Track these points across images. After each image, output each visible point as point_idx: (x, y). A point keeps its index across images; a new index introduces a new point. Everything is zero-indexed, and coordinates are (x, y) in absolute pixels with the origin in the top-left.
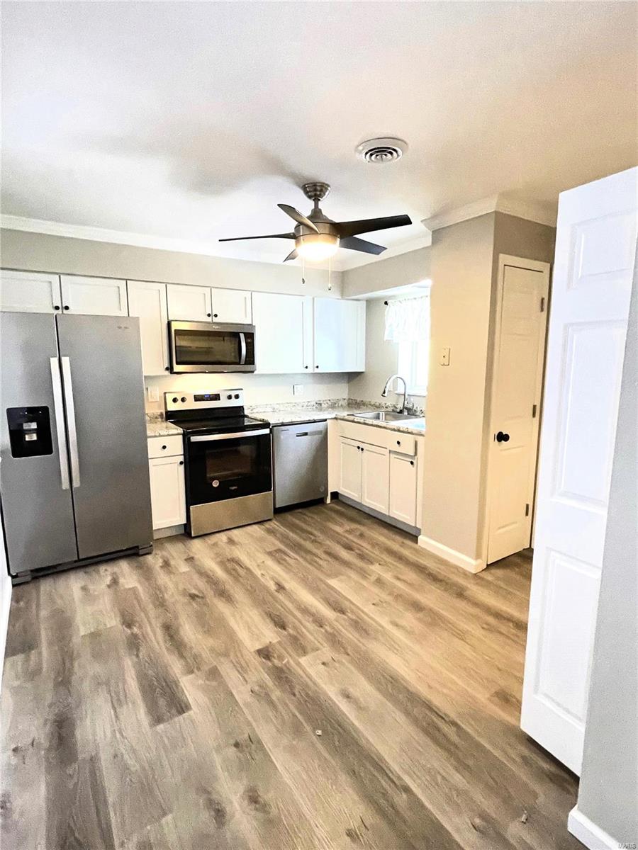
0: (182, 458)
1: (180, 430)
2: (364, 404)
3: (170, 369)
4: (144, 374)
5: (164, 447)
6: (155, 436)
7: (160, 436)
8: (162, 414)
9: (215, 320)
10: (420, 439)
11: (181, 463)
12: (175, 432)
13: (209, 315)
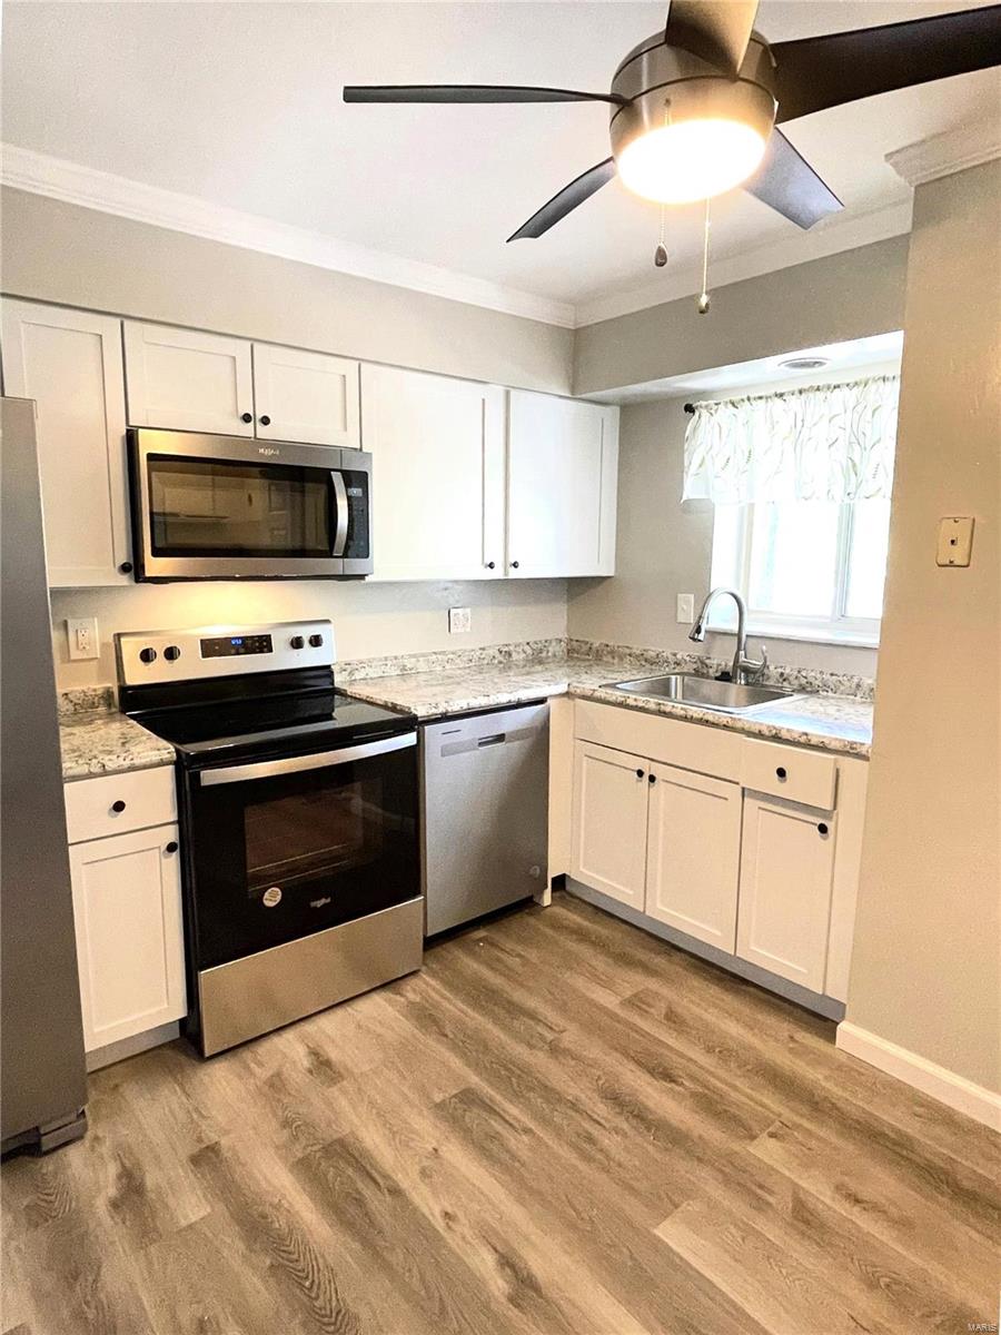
0: (171, 834)
1: (166, 750)
2: (612, 653)
3: (134, 569)
4: (53, 581)
5: (119, 807)
6: (90, 776)
7: (105, 773)
8: (108, 695)
9: (264, 432)
10: (847, 764)
11: (171, 848)
12: (154, 757)
13: (247, 418)
